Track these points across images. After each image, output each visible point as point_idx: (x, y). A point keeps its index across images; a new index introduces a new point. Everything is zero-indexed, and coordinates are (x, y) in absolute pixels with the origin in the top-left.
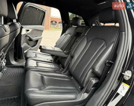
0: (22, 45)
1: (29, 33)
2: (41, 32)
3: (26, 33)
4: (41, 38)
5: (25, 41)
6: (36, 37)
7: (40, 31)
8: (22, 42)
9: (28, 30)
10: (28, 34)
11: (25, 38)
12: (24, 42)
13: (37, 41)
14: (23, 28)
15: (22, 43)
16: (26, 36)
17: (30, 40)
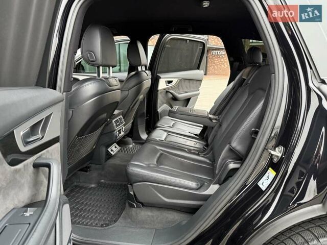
0: (160, 107)
1: (172, 87)
2: (198, 82)
3: (166, 87)
4: (197, 95)
5: (165, 102)
6: (186, 92)
7: (195, 82)
8: (159, 101)
9: (170, 82)
10: (169, 88)
11: (164, 96)
12: (163, 103)
13: (187, 100)
14: (160, 78)
15: (158, 105)
16: (167, 92)
17: (175, 99)
